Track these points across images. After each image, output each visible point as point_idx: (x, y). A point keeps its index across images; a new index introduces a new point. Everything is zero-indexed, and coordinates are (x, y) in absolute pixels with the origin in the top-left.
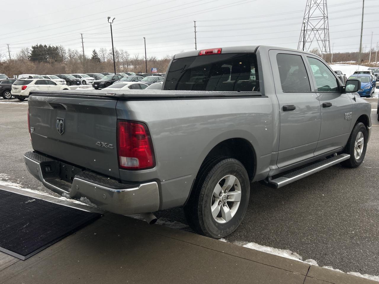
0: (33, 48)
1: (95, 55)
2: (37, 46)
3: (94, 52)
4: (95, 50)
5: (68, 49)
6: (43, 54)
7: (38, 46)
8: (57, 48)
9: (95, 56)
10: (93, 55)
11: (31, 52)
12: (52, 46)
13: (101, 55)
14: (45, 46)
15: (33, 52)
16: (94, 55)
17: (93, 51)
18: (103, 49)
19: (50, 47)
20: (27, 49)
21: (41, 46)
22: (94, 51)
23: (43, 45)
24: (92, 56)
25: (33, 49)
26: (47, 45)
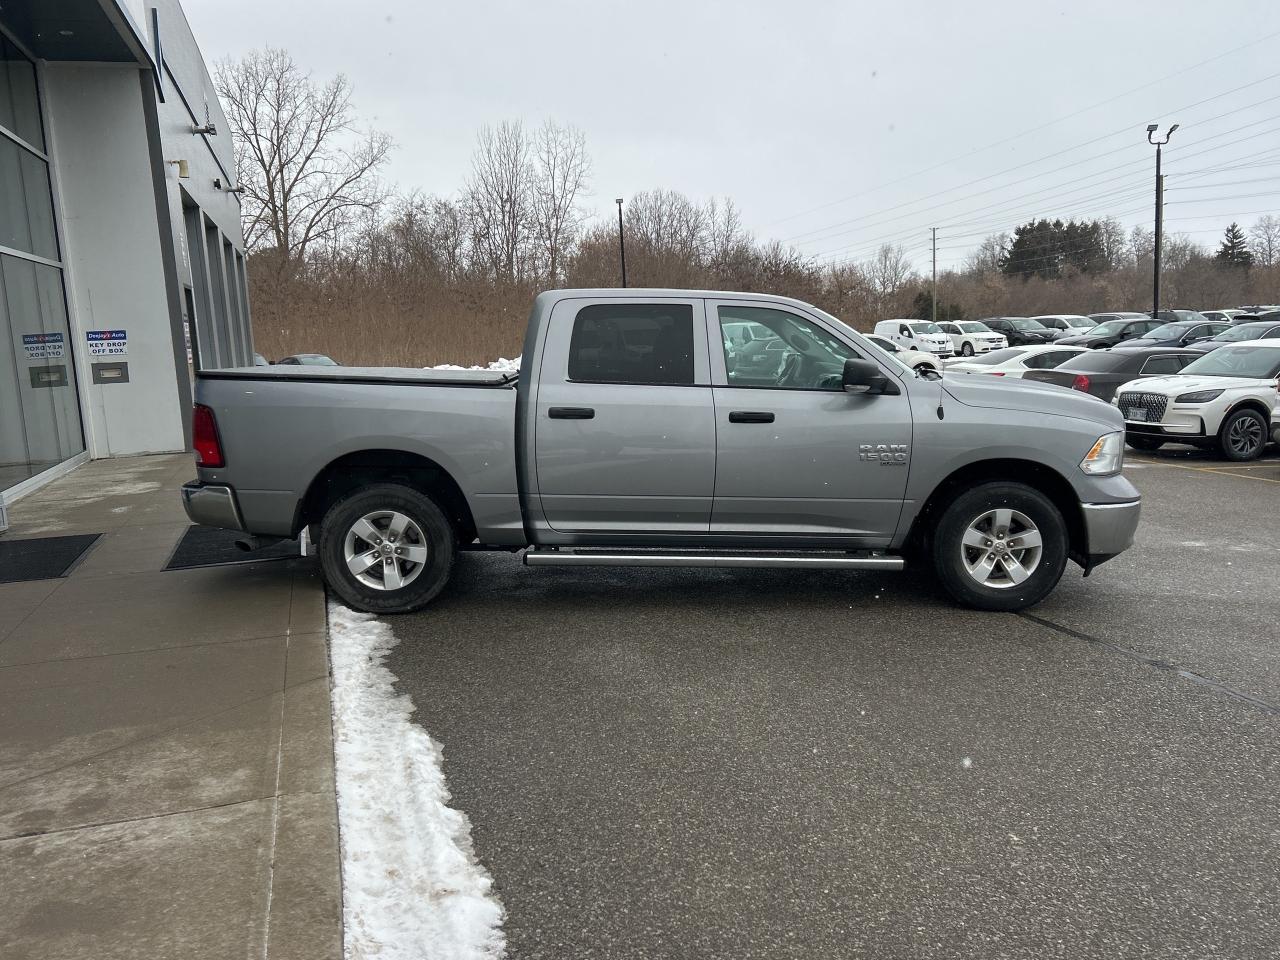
0: (1019, 232)
1: (1232, 242)
2: (1032, 225)
3: (1233, 233)
4: (1234, 226)
5: (1133, 229)
6: (1044, 250)
7: (1036, 224)
8: (1096, 226)
9: (1234, 246)
10: (1226, 242)
11: (1009, 246)
12: (1078, 224)
13: (1257, 241)
14: (1058, 224)
15: (1017, 245)
16: (1230, 245)
17: (1229, 231)
18: (1269, 218)
19: (1072, 225)
20: (1003, 237)
21: (1043, 225)
22: (1232, 230)
23: (1051, 219)
24: (1220, 248)
25: (1017, 237)
26: (1062, 221)
